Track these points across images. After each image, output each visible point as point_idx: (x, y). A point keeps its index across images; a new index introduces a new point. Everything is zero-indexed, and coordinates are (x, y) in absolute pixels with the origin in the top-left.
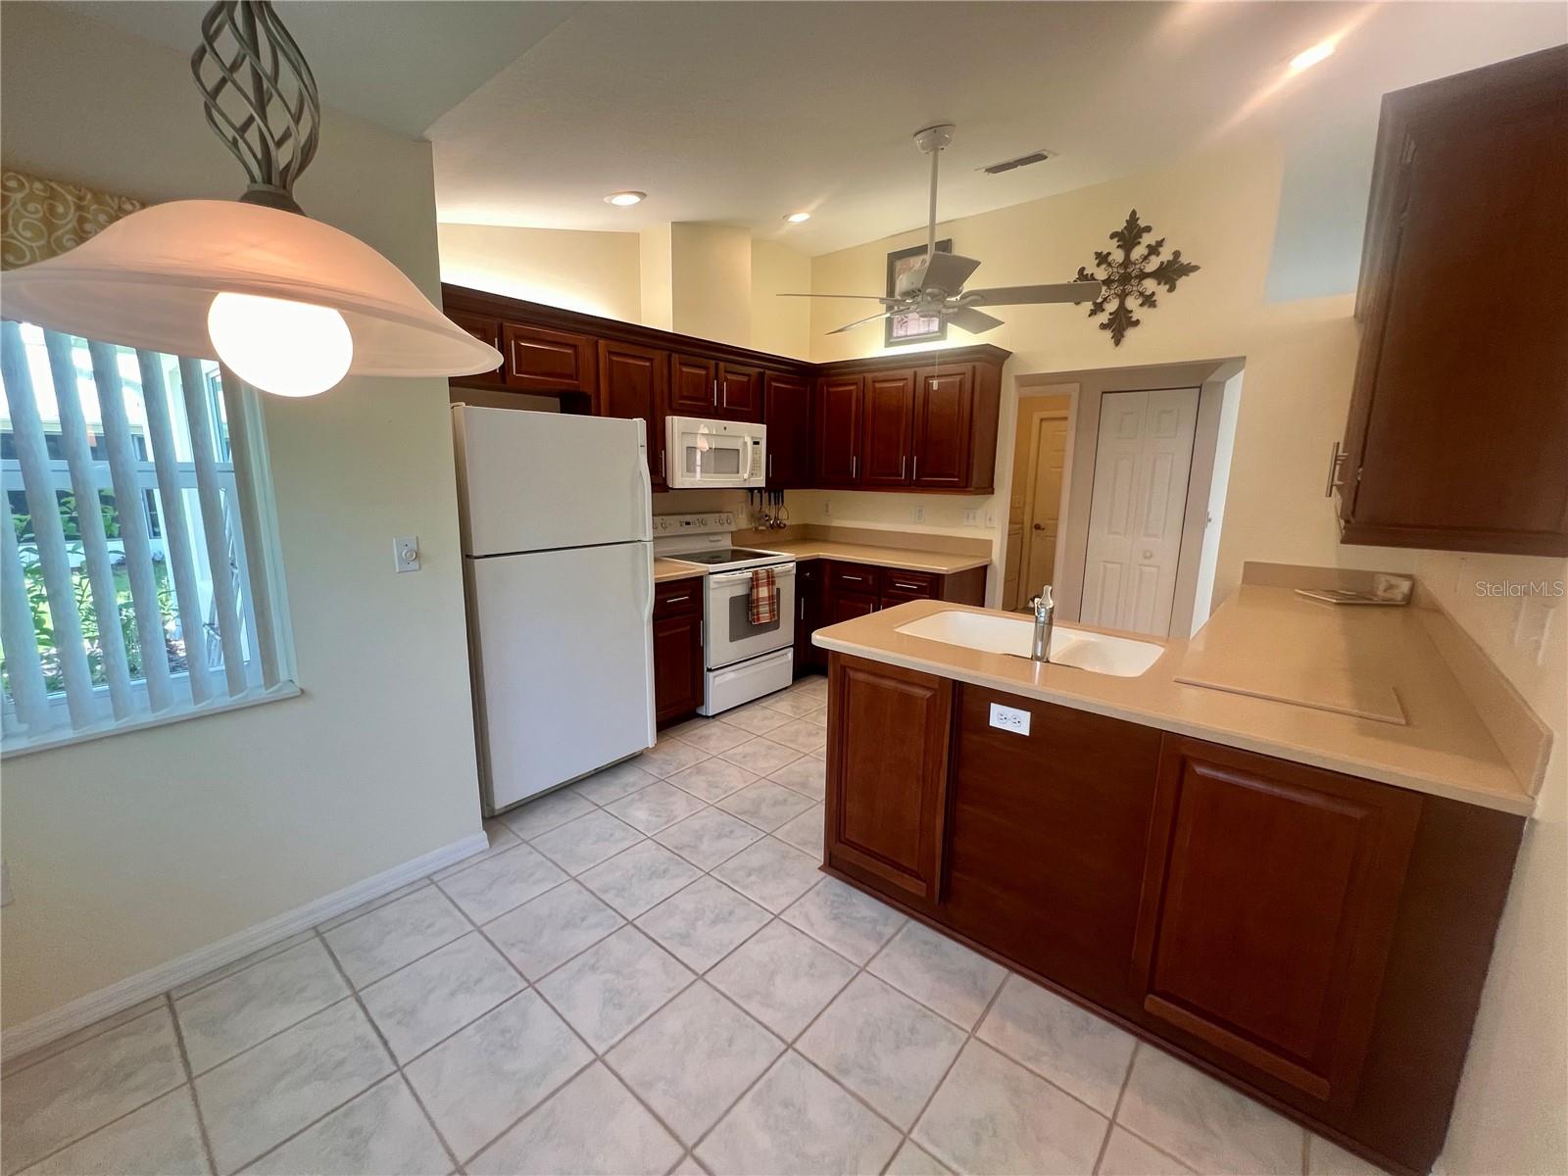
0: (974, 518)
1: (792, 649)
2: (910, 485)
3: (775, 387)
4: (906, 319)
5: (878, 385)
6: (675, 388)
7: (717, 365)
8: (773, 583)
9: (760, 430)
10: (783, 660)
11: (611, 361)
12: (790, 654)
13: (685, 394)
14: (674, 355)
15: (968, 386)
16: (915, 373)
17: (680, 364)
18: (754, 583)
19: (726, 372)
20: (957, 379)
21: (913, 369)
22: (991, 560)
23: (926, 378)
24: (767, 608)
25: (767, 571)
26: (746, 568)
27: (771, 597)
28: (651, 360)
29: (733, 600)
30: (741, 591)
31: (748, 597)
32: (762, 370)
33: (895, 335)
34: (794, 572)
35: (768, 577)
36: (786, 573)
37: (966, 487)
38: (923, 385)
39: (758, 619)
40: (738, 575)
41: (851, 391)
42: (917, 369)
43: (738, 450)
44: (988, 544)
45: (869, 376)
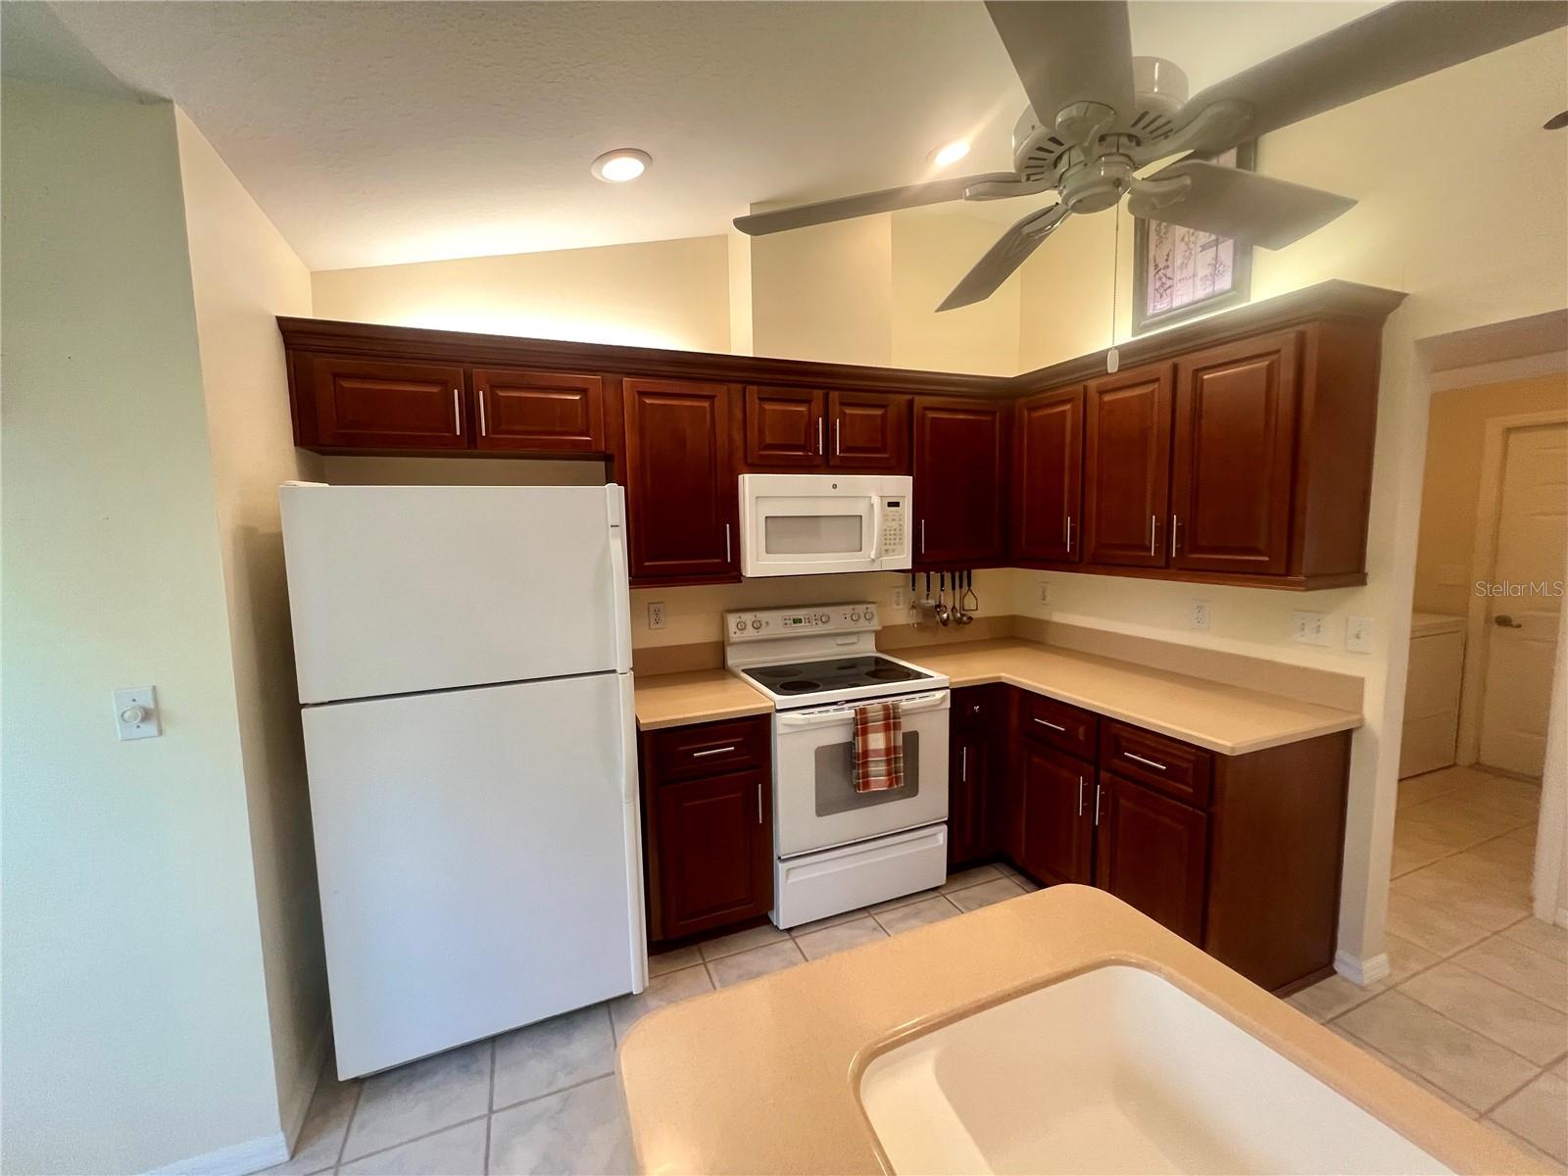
0: (1318, 630)
1: (945, 827)
2: (1167, 566)
3: (933, 418)
4: (1169, 283)
5: (1107, 398)
6: (753, 436)
7: (826, 397)
8: (897, 726)
9: (901, 486)
10: (929, 845)
11: (642, 405)
12: (941, 836)
13: (769, 440)
14: (750, 388)
15: (1287, 374)
16: (1175, 368)
17: (760, 399)
18: (861, 725)
19: (842, 404)
20: (1264, 364)
21: (1170, 362)
22: (1362, 720)
23: (1197, 371)
24: (883, 768)
25: (886, 708)
26: (848, 702)
27: (890, 751)
28: (711, 398)
29: (822, 754)
30: (839, 736)
31: (849, 747)
32: (909, 397)
33: (1150, 312)
34: (948, 705)
35: (887, 717)
36: (932, 709)
37: (1288, 573)
38: (1189, 387)
39: (866, 785)
40: (832, 714)
41: (1064, 412)
42: (1176, 360)
43: (861, 516)
44: (1356, 685)
45: (1092, 384)
